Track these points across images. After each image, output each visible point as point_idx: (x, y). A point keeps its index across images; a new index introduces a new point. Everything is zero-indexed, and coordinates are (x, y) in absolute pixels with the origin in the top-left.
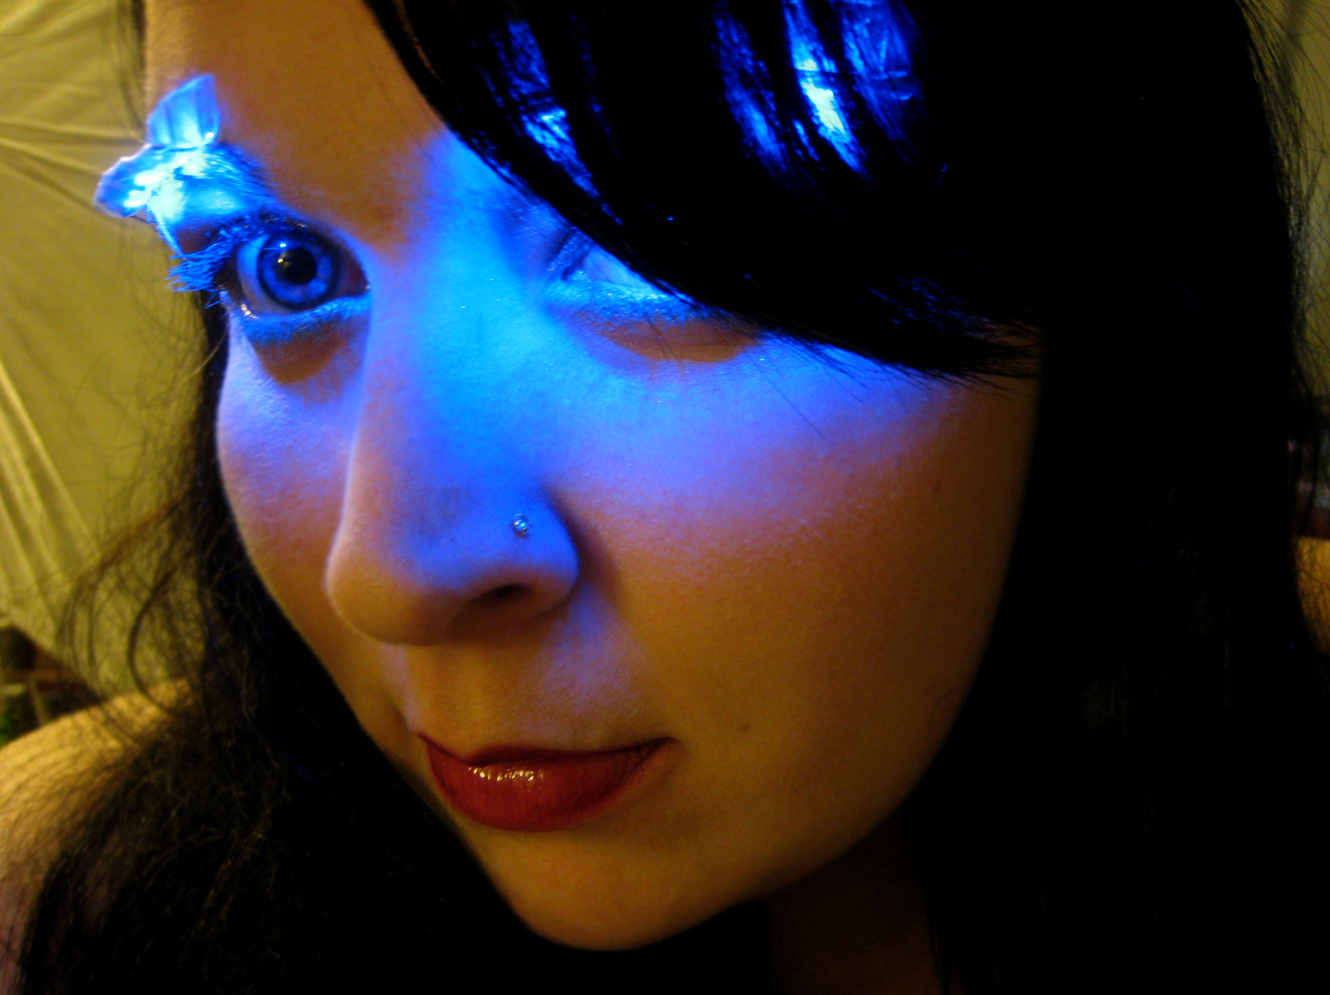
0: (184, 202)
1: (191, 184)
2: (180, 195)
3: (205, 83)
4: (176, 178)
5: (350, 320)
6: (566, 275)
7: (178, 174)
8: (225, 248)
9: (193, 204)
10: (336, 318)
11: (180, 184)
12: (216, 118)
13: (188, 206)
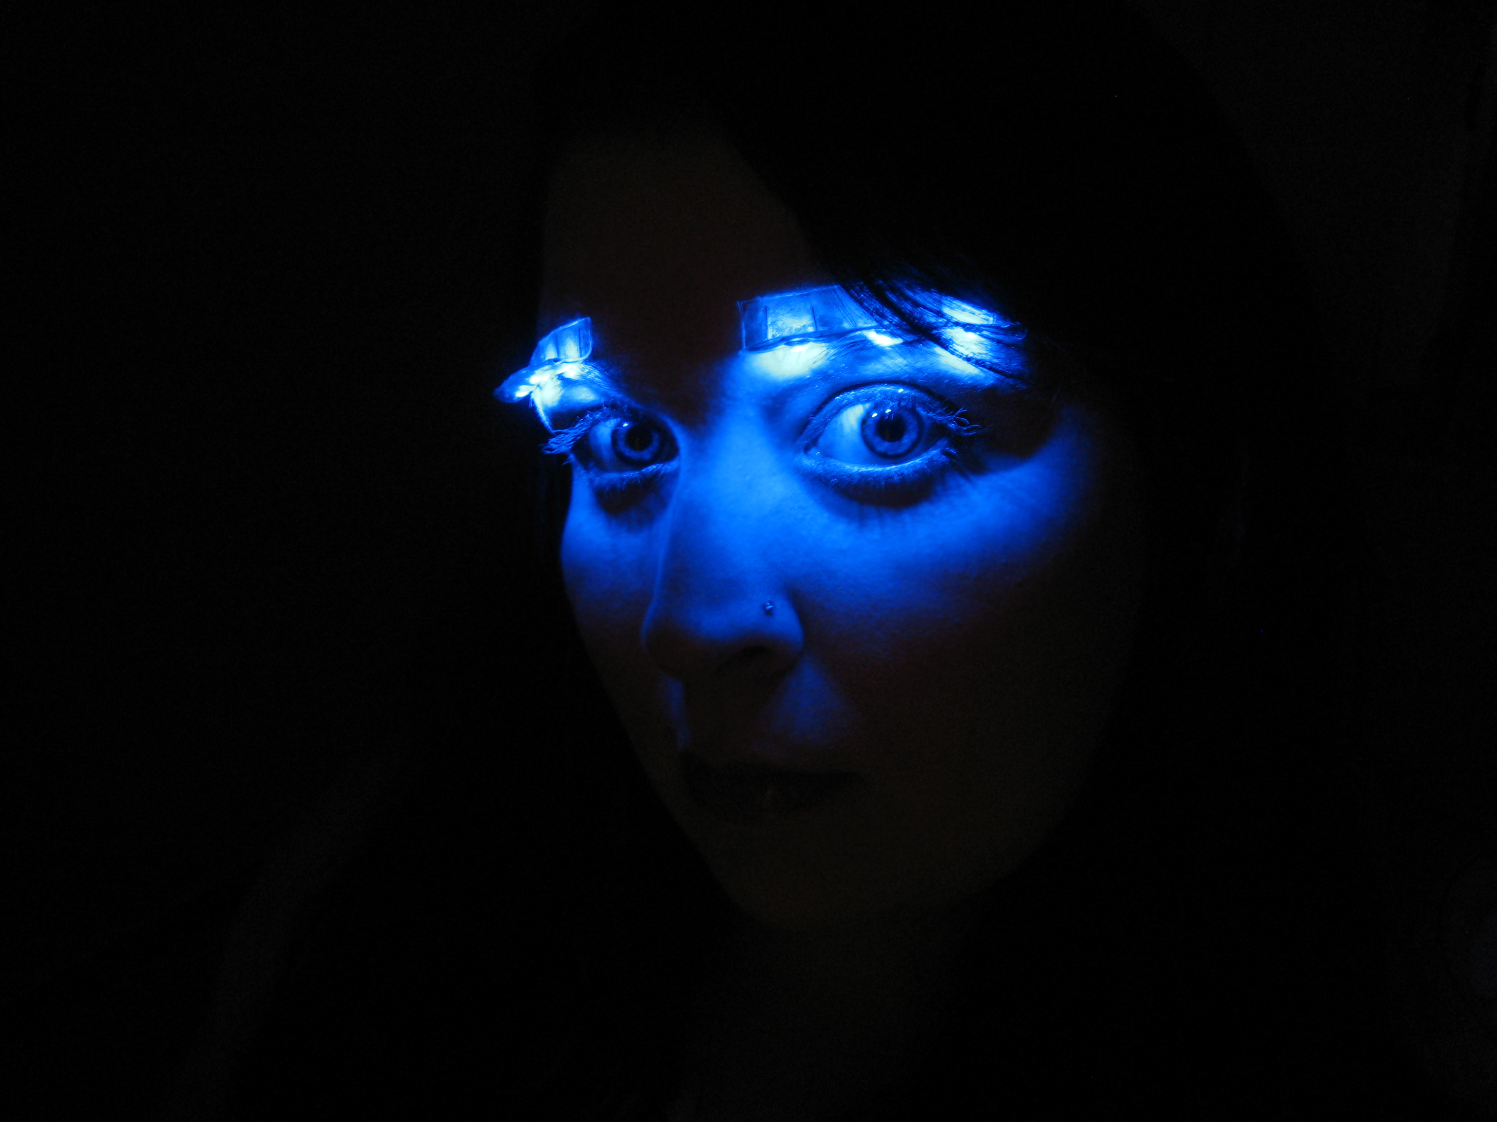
0: (561, 394)
1: (566, 382)
2: (559, 389)
3: (586, 322)
4: (558, 379)
5: (664, 474)
6: (806, 449)
7: (561, 377)
8: (585, 426)
9: (567, 395)
10: (656, 474)
11: (559, 382)
12: (591, 343)
13: (563, 396)
